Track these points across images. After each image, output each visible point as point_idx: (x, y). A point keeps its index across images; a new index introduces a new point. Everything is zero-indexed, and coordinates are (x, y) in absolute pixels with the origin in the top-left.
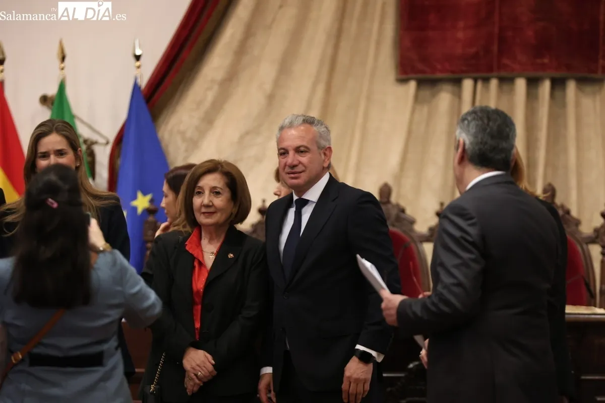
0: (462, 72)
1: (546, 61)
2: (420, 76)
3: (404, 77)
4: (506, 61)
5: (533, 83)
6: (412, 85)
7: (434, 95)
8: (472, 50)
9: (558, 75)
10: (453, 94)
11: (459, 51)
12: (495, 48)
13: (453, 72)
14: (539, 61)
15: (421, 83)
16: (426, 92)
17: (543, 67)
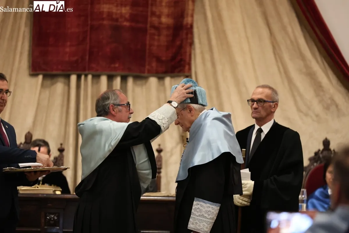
0: (69, 71)
1: (117, 65)
2: (44, 72)
3: (35, 73)
4: (94, 65)
5: (111, 78)
6: (41, 77)
7: (53, 84)
8: (75, 58)
9: (124, 73)
10: (65, 83)
11: (67, 59)
12: (87, 57)
13: (63, 70)
14: (113, 66)
15: (45, 77)
16: (48, 82)
17: (115, 69)
